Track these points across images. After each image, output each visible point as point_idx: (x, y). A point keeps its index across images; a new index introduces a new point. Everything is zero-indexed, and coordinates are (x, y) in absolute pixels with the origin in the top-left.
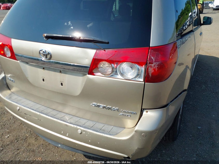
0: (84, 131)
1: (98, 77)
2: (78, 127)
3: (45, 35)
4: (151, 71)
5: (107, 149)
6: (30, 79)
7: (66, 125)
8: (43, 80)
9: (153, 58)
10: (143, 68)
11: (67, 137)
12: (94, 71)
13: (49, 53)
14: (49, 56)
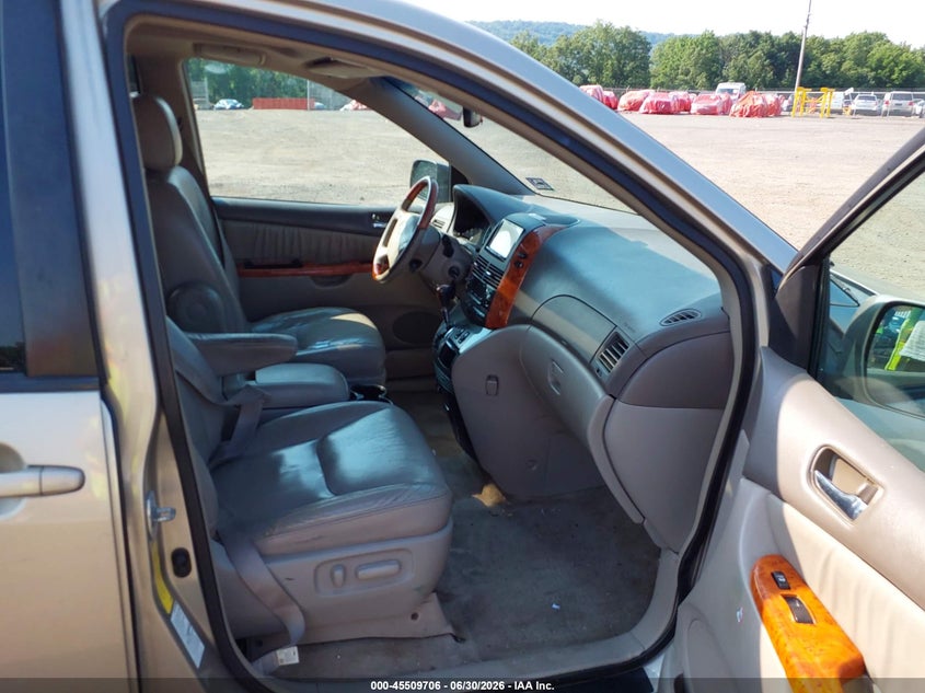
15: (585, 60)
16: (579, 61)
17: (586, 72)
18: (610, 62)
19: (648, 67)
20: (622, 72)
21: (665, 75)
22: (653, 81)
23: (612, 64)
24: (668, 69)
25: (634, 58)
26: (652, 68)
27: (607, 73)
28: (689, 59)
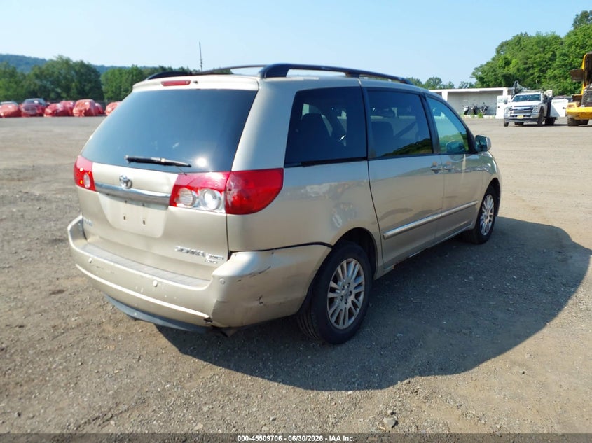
0: (161, 282)
1: (180, 209)
2: (155, 278)
3: (127, 157)
4: (230, 199)
5: (180, 306)
6: (110, 218)
7: (141, 276)
8: (125, 218)
9: (232, 183)
10: (222, 197)
11: (142, 294)
12: (175, 200)
13: (129, 180)
14: (129, 184)
15: (57, 82)
16: (52, 83)
17: (59, 90)
18: (73, 84)
19: (101, 87)
20: (84, 91)
21: (113, 92)
22: (106, 96)
23: (76, 86)
24: (114, 88)
25: (90, 82)
26: (104, 88)
27: (74, 91)
28: (126, 82)
